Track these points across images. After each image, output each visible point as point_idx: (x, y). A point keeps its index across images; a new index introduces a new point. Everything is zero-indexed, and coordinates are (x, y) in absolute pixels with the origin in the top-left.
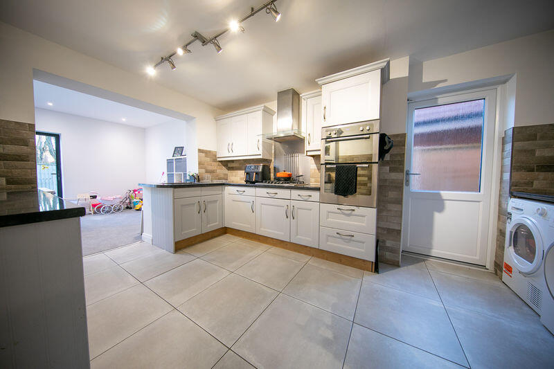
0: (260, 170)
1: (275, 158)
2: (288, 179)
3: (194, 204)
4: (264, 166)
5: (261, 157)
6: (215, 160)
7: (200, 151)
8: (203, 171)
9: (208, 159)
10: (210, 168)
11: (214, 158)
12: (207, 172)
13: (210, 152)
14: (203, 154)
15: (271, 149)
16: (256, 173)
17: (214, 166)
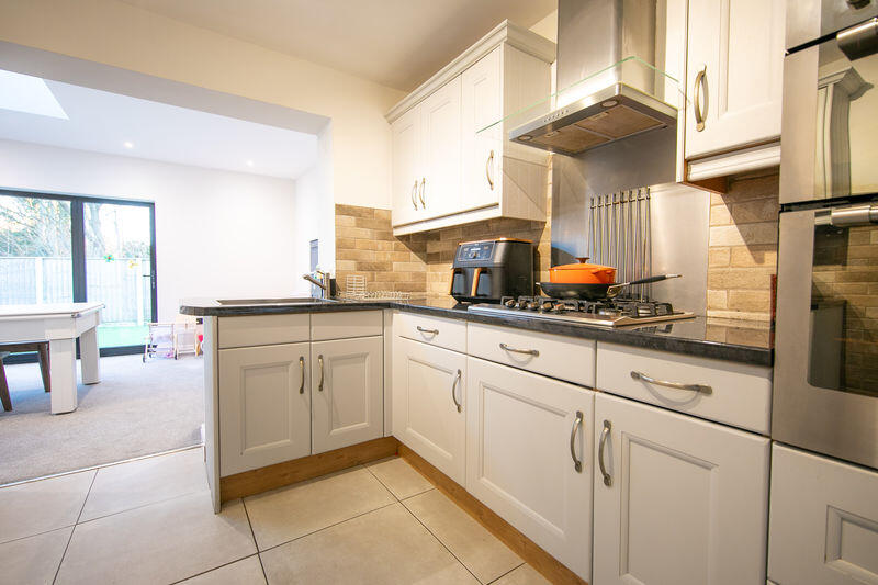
0: (498, 258)
1: (555, 215)
2: (597, 293)
3: (287, 364)
4: (512, 246)
5: (496, 213)
6: (386, 236)
7: (341, 210)
8: (351, 265)
9: (365, 233)
10: (371, 257)
11: (384, 228)
12: (361, 267)
13: (371, 211)
14: (352, 220)
15: (543, 185)
16: (484, 271)
17: (386, 252)
